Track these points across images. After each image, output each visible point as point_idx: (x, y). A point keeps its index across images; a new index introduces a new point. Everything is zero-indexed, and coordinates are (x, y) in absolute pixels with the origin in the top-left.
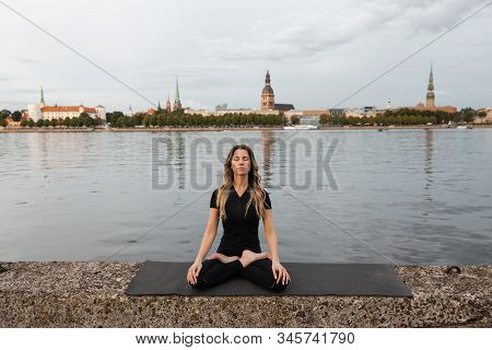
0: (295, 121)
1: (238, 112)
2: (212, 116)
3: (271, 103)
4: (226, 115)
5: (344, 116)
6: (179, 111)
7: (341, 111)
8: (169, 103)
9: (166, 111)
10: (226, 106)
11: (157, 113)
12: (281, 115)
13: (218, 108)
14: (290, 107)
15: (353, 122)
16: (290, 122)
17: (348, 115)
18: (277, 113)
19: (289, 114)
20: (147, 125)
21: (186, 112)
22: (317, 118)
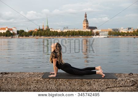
0: (98, 34)
1: (73, 30)
2: (62, 32)
3: (87, 26)
4: (68, 31)
5: (119, 32)
6: (48, 29)
7: (117, 30)
8: (44, 26)
9: (42, 30)
10: (67, 27)
11: (38, 31)
12: (91, 31)
13: (65, 28)
14: (95, 28)
15: (123, 34)
16: (95, 34)
17: (120, 31)
18: (89, 30)
19: (95, 31)
20: (34, 35)
21: (51, 30)
22: (107, 33)
